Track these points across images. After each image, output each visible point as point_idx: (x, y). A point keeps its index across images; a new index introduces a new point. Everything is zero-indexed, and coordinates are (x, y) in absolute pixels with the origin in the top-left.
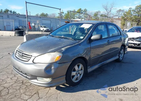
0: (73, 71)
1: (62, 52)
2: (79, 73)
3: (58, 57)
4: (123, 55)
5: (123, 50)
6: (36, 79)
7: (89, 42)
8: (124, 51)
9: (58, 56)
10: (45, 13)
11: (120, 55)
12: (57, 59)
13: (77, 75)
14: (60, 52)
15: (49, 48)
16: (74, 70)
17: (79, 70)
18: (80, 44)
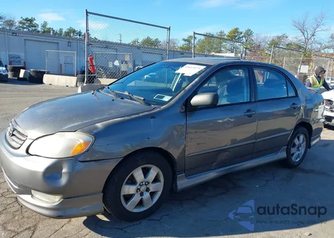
0: (127, 183)
1: (95, 131)
2: (147, 190)
3: (80, 145)
4: (302, 150)
5: (302, 137)
6: (30, 193)
7: (186, 111)
8: (308, 140)
9: (82, 141)
10: (153, 38)
11: (293, 150)
12: (79, 148)
13: (142, 194)
14: (89, 132)
15: (70, 120)
16: (132, 181)
17: (148, 183)
18: (153, 116)
